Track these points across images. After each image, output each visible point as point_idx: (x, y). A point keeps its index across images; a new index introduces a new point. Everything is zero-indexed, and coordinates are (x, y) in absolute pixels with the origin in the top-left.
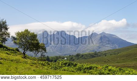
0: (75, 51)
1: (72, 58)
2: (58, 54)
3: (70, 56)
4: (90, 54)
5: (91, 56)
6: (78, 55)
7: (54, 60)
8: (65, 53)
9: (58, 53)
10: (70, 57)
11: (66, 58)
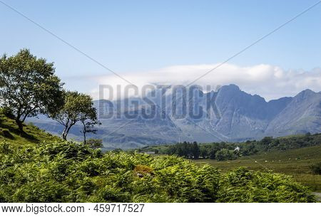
0: (263, 131)
1: (252, 148)
2: (223, 138)
3: (248, 142)
4: (294, 139)
5: (298, 142)
6: (266, 141)
7: (209, 151)
8: (238, 136)
9: (223, 136)
10: (249, 145)
11: (238, 148)
